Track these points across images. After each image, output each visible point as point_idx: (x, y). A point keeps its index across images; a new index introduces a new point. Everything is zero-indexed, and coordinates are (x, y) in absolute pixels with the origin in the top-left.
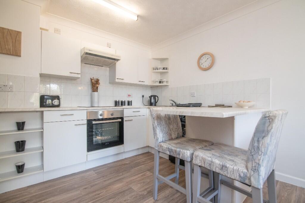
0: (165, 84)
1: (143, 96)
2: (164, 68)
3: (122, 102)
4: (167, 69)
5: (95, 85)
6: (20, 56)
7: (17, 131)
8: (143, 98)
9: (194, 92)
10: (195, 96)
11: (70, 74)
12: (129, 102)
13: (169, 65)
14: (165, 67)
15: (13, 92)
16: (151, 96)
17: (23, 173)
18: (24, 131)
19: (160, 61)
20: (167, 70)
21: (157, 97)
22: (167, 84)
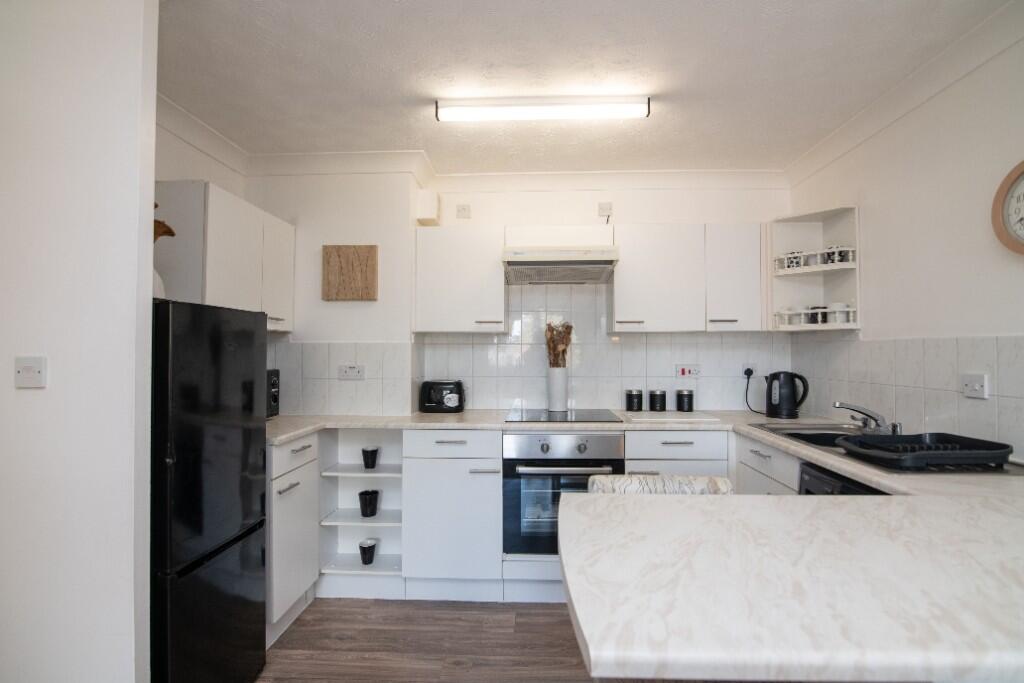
0: (836, 323)
1: (749, 373)
2: (828, 257)
3: (653, 396)
4: (843, 256)
5: (556, 345)
6: (375, 300)
7: (361, 471)
8: (748, 378)
9: (982, 378)
10: (983, 399)
11: (478, 325)
12: (680, 397)
13: (859, 237)
14: (836, 250)
15: (364, 379)
16: (775, 376)
17: (371, 565)
18: (375, 472)
19: (821, 224)
20: (847, 260)
21: (801, 378)
22: (850, 326)
